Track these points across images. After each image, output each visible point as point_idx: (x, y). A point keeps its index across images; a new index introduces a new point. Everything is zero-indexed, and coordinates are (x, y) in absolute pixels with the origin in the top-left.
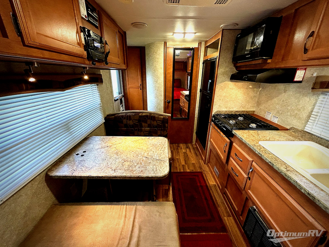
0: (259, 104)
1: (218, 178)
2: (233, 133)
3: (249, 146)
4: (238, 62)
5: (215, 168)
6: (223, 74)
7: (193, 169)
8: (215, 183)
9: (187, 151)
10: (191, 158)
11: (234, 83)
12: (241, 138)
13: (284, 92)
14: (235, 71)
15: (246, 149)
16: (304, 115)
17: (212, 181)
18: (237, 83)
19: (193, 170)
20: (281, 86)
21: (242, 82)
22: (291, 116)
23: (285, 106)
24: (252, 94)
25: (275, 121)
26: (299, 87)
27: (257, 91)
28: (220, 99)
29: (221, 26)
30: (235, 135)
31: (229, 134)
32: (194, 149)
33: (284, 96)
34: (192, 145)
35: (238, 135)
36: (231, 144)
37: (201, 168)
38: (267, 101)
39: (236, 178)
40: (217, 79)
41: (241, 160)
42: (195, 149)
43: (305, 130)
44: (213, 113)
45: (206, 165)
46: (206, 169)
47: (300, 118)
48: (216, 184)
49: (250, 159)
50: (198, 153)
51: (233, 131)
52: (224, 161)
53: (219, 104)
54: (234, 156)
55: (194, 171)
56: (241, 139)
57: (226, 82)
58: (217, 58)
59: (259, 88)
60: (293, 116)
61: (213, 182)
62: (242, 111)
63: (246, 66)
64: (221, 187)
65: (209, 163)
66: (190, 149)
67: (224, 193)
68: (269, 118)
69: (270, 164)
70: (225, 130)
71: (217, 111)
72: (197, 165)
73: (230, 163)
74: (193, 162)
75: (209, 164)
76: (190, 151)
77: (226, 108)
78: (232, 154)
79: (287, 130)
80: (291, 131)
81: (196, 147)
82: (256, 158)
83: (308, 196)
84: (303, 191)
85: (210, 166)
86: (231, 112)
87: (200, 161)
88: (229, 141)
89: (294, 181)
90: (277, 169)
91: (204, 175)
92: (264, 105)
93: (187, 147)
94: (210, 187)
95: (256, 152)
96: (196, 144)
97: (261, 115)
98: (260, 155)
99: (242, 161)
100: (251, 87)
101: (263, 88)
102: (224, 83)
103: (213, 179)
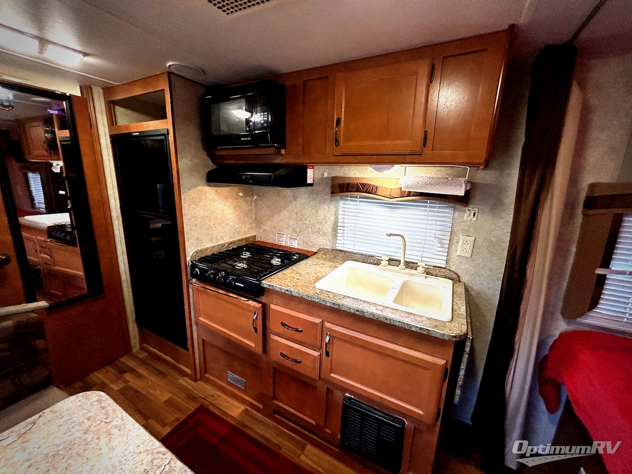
0: (258, 222)
1: (245, 392)
2: (265, 286)
3: (309, 299)
4: (219, 148)
5: (230, 374)
6: (191, 170)
7: (176, 416)
8: (243, 407)
9: (127, 381)
10: (152, 391)
11: (214, 188)
12: (287, 290)
13: (295, 200)
14: (211, 166)
15: (302, 306)
16: (328, 228)
17: (234, 409)
18: (220, 189)
19: (177, 419)
20: (288, 192)
21: (228, 186)
22: (313, 233)
23: (301, 220)
24: (245, 206)
25: (293, 244)
26: (312, 192)
27: (251, 202)
28: (196, 225)
29: (168, 64)
30: (271, 288)
31: (256, 292)
32: (144, 363)
33: (296, 206)
34: (134, 357)
35: (278, 286)
36: (265, 308)
37: (192, 398)
38: (273, 216)
39: (297, 367)
40: (181, 181)
41: (300, 329)
42: (152, 360)
43: (337, 248)
44: (188, 259)
45: (201, 384)
46: (205, 390)
47: (324, 234)
48: (249, 408)
49: (318, 321)
50: (161, 367)
51: (263, 282)
52: (259, 350)
53: (196, 236)
54: (281, 329)
55: (183, 417)
56: (287, 292)
57: (200, 187)
58: (168, 134)
59: (253, 195)
60: (316, 232)
61: (238, 408)
62: (239, 240)
63: (235, 157)
64: (261, 406)
65: (206, 372)
66: (132, 371)
67: (274, 413)
68: (284, 243)
69: (357, 313)
70: (243, 286)
71: (197, 252)
72: (180, 400)
73: (271, 346)
74: (165, 397)
75: (207, 375)
76: (140, 376)
77: (211, 240)
78: (274, 325)
79: (315, 253)
80: (320, 254)
81: (146, 354)
82: (325, 314)
83: (422, 332)
84: (413, 329)
85: (211, 378)
86: (222, 245)
87: (181, 381)
88: (260, 305)
89: (399, 322)
90: (371, 317)
91: (212, 408)
92: (269, 223)
93: (122, 371)
94: (241, 423)
95: (328, 304)
96: (143, 349)
97: (268, 239)
98: (336, 307)
99: (301, 331)
100: (241, 194)
101: (259, 196)
102: (197, 189)
103: (236, 403)
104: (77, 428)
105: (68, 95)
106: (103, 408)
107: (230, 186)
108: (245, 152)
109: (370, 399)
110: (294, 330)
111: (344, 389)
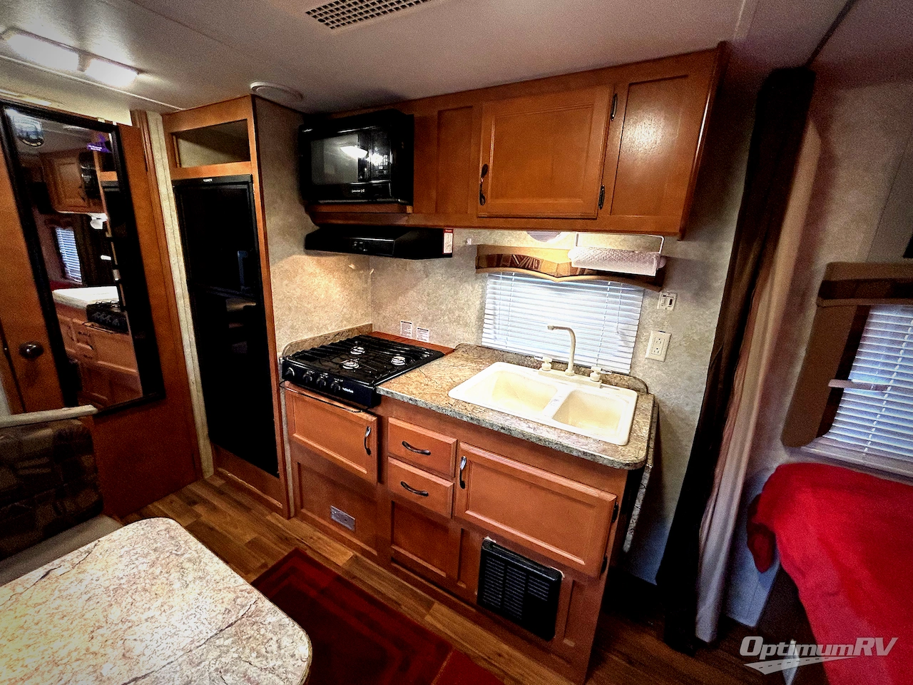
0: (376, 306)
1: (354, 534)
2: (382, 393)
3: (440, 411)
4: (321, 202)
5: (335, 510)
6: (285, 232)
7: (263, 561)
8: (351, 554)
9: (198, 516)
10: (232, 529)
11: (316, 258)
12: (410, 399)
13: (427, 276)
14: (311, 227)
15: (430, 421)
16: (472, 316)
17: (340, 556)
18: (323, 259)
19: (264, 565)
20: (418, 264)
21: (334, 255)
22: (450, 322)
23: (434, 304)
24: (358, 284)
25: (423, 338)
26: (449, 266)
27: (367, 277)
28: (290, 309)
29: (253, 85)
30: (390, 396)
31: (369, 401)
32: (220, 492)
33: (428, 284)
34: (207, 485)
35: (399, 393)
36: (381, 424)
37: (285, 540)
38: (396, 298)
39: (422, 502)
40: (269, 247)
41: (428, 452)
42: (228, 491)
43: (483, 344)
44: (279, 354)
45: (296, 521)
46: (300, 529)
47: (466, 325)
48: (358, 554)
49: (451, 440)
50: (245, 500)
51: (379, 387)
52: (373, 478)
53: (290, 323)
54: (403, 451)
55: (271, 563)
56: (411, 402)
57: (294, 256)
58: (252, 182)
59: (369, 269)
60: (454, 321)
61: (345, 554)
62: (349, 330)
63: (345, 216)
64: (375, 553)
65: (302, 507)
66: (205, 502)
67: (393, 562)
68: (411, 335)
69: (502, 431)
70: (352, 392)
71: (291, 345)
72: (268, 541)
73: (389, 473)
74: (248, 538)
75: (304, 511)
76: (214, 509)
77: (311, 329)
78: (393, 445)
79: (453, 351)
80: (459, 353)
81: (223, 482)
82: (460, 432)
83: (584, 457)
84: (575, 454)
85: (309, 514)
86: (326, 337)
87: (269, 518)
88: (374, 418)
89: (557, 444)
90: (520, 436)
91: (309, 552)
92: (390, 307)
93: (192, 501)
94: (347, 573)
95: (465, 419)
96: (217, 473)
97: (389, 330)
98: (475, 423)
99: (429, 454)
100: (352, 266)
101: (376, 269)
102: (291, 258)
103: (338, 546)
104: (141, 560)
105: (115, 124)
106: (172, 538)
107: (337, 255)
108: (357, 209)
109: (517, 545)
110: (420, 453)
111: (484, 530)
